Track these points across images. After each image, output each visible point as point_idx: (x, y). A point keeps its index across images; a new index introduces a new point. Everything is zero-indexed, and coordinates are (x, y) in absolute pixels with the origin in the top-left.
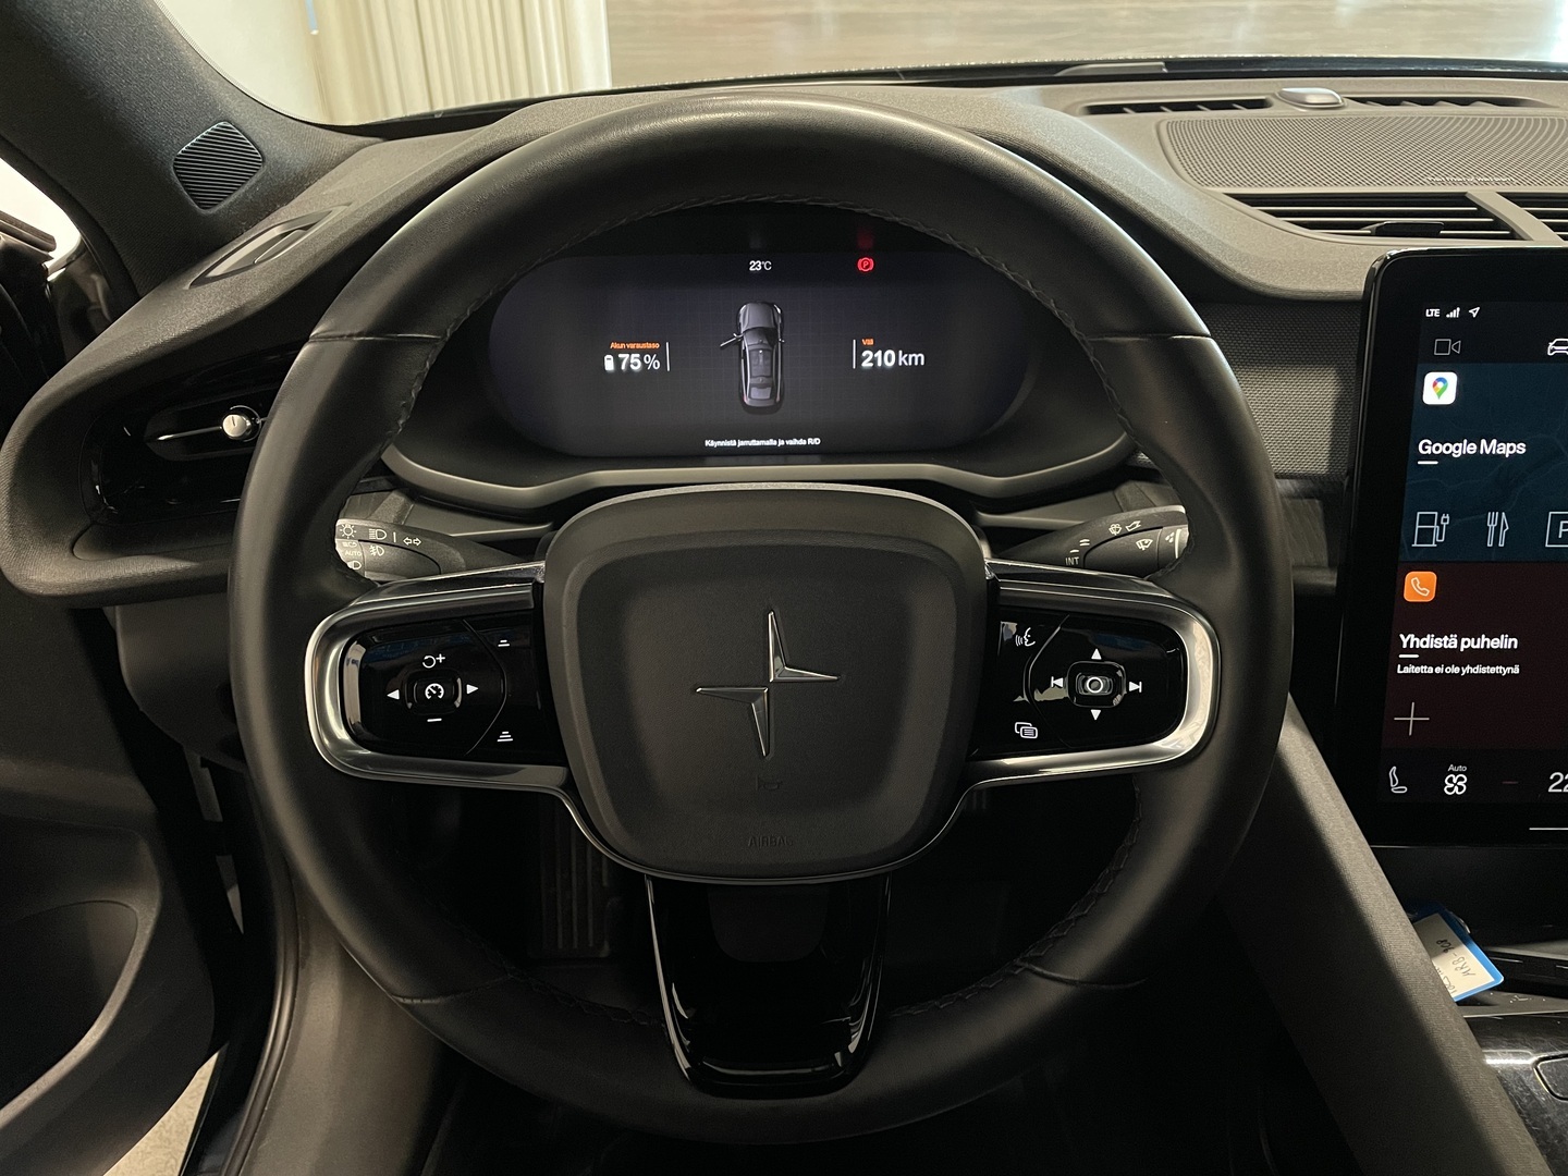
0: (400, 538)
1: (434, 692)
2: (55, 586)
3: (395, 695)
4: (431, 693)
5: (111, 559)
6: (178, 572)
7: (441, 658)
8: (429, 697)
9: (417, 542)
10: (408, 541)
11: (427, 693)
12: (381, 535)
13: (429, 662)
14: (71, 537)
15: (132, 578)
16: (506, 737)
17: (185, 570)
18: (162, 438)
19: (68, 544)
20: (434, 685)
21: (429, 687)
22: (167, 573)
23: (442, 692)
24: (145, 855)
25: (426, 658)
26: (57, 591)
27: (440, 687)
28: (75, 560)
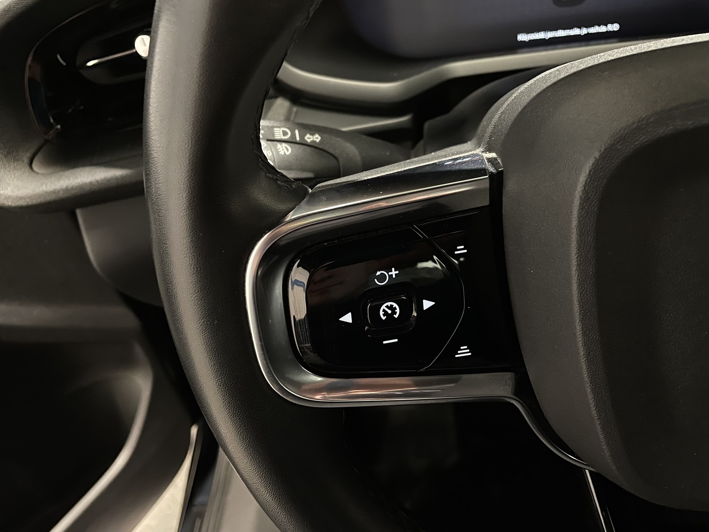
0: (302, 136)
1: (390, 312)
2: (21, 198)
3: (348, 318)
4: (385, 313)
5: (64, 171)
6: (117, 178)
7: (394, 273)
8: (384, 318)
9: (317, 138)
10: (309, 138)
11: (381, 313)
12: (285, 133)
13: (382, 278)
14: (29, 154)
15: (81, 187)
16: (464, 352)
17: (122, 177)
18: (90, 64)
19: (26, 161)
20: (389, 304)
21: (384, 307)
22: (108, 180)
23: (398, 311)
24: (139, 351)
25: (378, 273)
26: (23, 203)
27: (395, 305)
28: (35, 175)
